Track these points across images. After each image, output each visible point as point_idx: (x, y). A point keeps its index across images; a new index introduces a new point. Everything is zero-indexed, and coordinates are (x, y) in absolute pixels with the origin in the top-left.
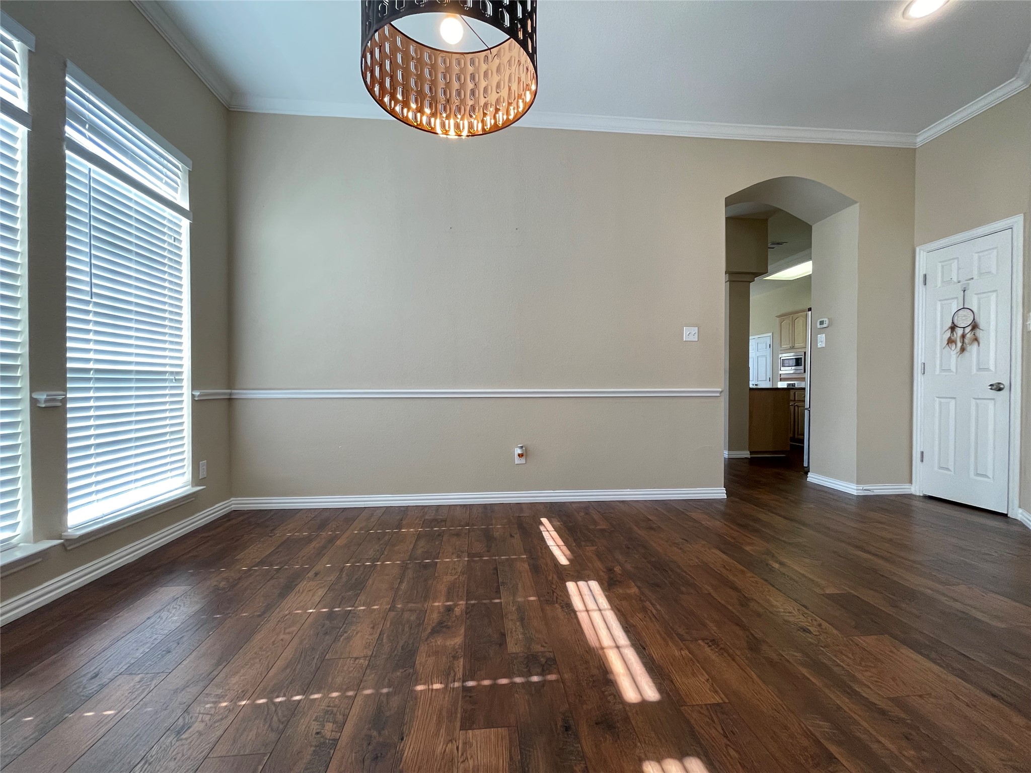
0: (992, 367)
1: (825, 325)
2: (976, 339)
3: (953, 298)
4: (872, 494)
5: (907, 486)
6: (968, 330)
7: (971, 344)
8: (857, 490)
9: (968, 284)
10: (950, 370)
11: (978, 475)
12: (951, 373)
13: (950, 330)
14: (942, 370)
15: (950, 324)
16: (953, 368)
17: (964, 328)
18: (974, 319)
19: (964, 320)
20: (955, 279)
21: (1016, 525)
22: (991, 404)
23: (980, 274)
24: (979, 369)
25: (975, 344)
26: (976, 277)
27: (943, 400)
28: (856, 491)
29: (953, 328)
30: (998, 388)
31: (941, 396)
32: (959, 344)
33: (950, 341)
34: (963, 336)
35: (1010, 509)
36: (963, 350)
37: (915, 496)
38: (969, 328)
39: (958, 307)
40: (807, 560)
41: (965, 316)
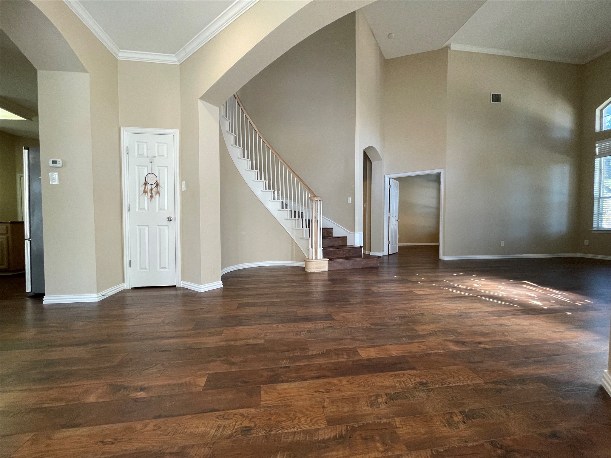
0: (166, 208)
1: (58, 165)
2: (158, 192)
3: (144, 166)
4: (107, 296)
5: (122, 285)
6: (154, 186)
7: (156, 194)
8: (98, 297)
9: (153, 159)
10: (145, 209)
11: (161, 268)
12: (145, 211)
13: (144, 185)
14: (140, 209)
15: (144, 182)
16: (146, 208)
17: (152, 185)
18: (157, 181)
19: (152, 180)
20: (146, 155)
21: (180, 290)
22: (166, 228)
23: (159, 155)
24: (160, 209)
25: (158, 195)
26: (157, 156)
27: (141, 227)
28: (97, 299)
29: (146, 184)
30: (169, 219)
31: (139, 225)
32: (149, 194)
33: (145, 192)
34: (152, 189)
35: (177, 282)
36: (151, 197)
37: (127, 290)
38: (155, 185)
39: (148, 172)
40: (151, 370)
41: (152, 177)
